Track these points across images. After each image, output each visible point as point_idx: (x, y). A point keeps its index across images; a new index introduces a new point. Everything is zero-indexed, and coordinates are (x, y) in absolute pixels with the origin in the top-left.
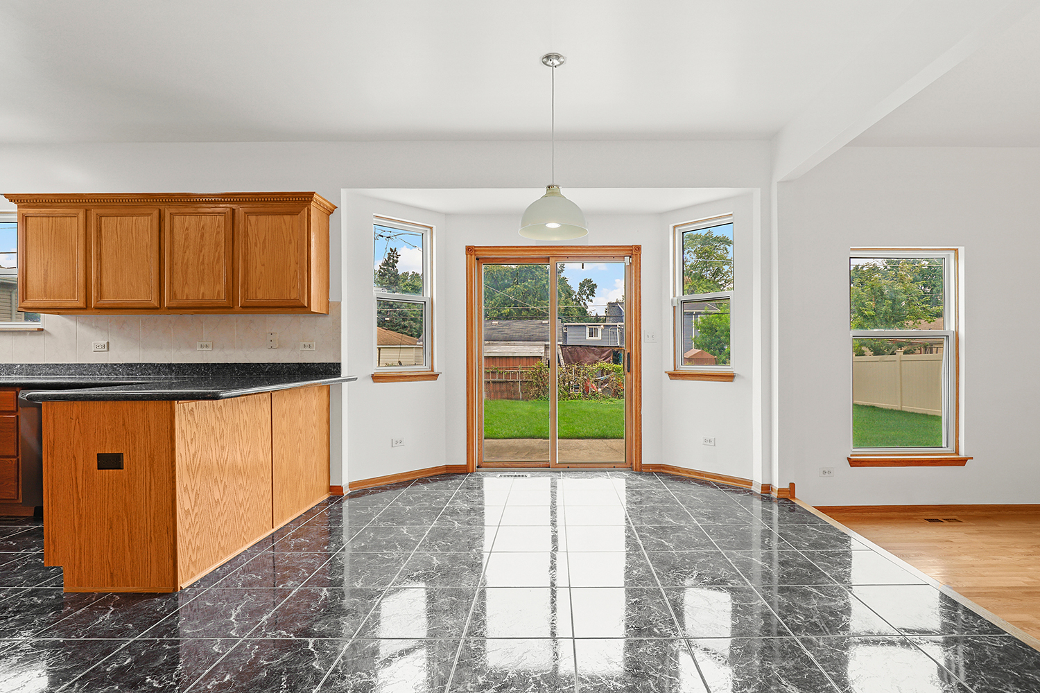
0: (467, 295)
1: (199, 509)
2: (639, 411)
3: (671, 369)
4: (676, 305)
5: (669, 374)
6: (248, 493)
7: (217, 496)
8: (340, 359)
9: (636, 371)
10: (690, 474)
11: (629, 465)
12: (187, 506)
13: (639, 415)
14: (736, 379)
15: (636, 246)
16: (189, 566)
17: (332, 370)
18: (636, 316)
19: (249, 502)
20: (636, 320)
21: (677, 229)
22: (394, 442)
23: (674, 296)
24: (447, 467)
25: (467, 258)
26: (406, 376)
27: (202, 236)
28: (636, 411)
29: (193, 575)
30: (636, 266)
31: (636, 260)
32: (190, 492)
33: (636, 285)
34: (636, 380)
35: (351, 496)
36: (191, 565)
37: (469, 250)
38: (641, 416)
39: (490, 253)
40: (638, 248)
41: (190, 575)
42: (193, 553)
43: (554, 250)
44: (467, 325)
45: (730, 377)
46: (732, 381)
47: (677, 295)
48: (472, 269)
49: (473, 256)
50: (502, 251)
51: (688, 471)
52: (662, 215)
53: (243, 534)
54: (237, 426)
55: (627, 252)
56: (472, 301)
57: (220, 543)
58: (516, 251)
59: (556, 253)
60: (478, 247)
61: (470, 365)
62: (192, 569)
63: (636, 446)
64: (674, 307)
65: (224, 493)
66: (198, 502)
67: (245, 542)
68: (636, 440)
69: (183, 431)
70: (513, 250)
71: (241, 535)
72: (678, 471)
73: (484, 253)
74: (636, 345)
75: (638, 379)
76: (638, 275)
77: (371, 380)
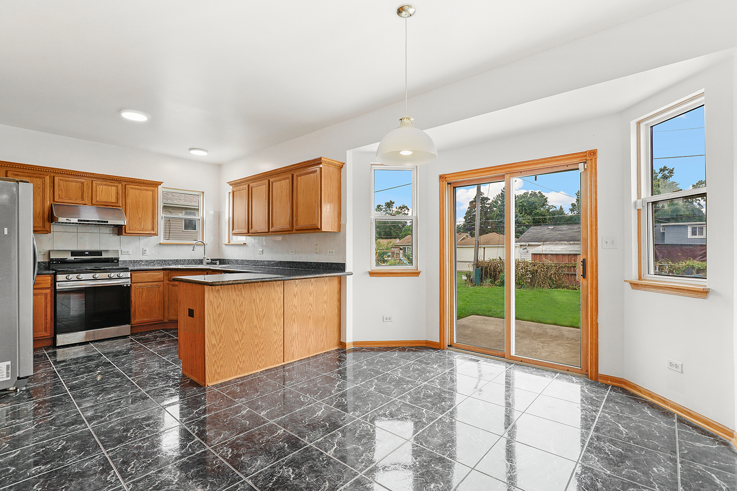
0: (440, 212)
1: (223, 345)
2: (594, 318)
3: (634, 277)
4: (641, 207)
5: (631, 283)
6: (263, 339)
7: (237, 339)
8: (345, 261)
9: (592, 278)
10: (652, 398)
11: (584, 372)
12: (214, 342)
13: (594, 323)
14: (711, 297)
15: (590, 151)
16: (214, 374)
17: (340, 267)
18: (591, 221)
19: (263, 345)
20: (591, 226)
21: (642, 125)
22: (385, 319)
23: (639, 196)
24: (427, 342)
25: (440, 184)
26: (393, 273)
27: (282, 192)
28: (592, 318)
29: (217, 380)
30: (591, 172)
31: (591, 166)
32: (216, 335)
33: (591, 191)
34: (592, 287)
35: (355, 350)
36: (216, 374)
37: (442, 177)
38: (597, 324)
39: (457, 178)
40: (593, 153)
41: (215, 380)
42: (218, 368)
43: (507, 168)
44: (440, 236)
45: (704, 293)
46: (705, 298)
47: (643, 196)
48: (443, 192)
49: (444, 182)
50: (465, 175)
51: (650, 395)
52: (623, 113)
53: (258, 363)
54: (254, 300)
55: (580, 159)
56: (443, 217)
57: (238, 365)
58: (476, 173)
59: (509, 170)
60: (447, 174)
61: (442, 266)
62: (216, 376)
63: (592, 354)
64: (639, 210)
65: (242, 338)
66: (222, 341)
67: (259, 367)
68: (591, 348)
69: (211, 302)
70: (473, 173)
71: (256, 363)
72: (640, 391)
73: (452, 178)
74: (591, 251)
75: (594, 286)
76: (593, 179)
77: (368, 275)
